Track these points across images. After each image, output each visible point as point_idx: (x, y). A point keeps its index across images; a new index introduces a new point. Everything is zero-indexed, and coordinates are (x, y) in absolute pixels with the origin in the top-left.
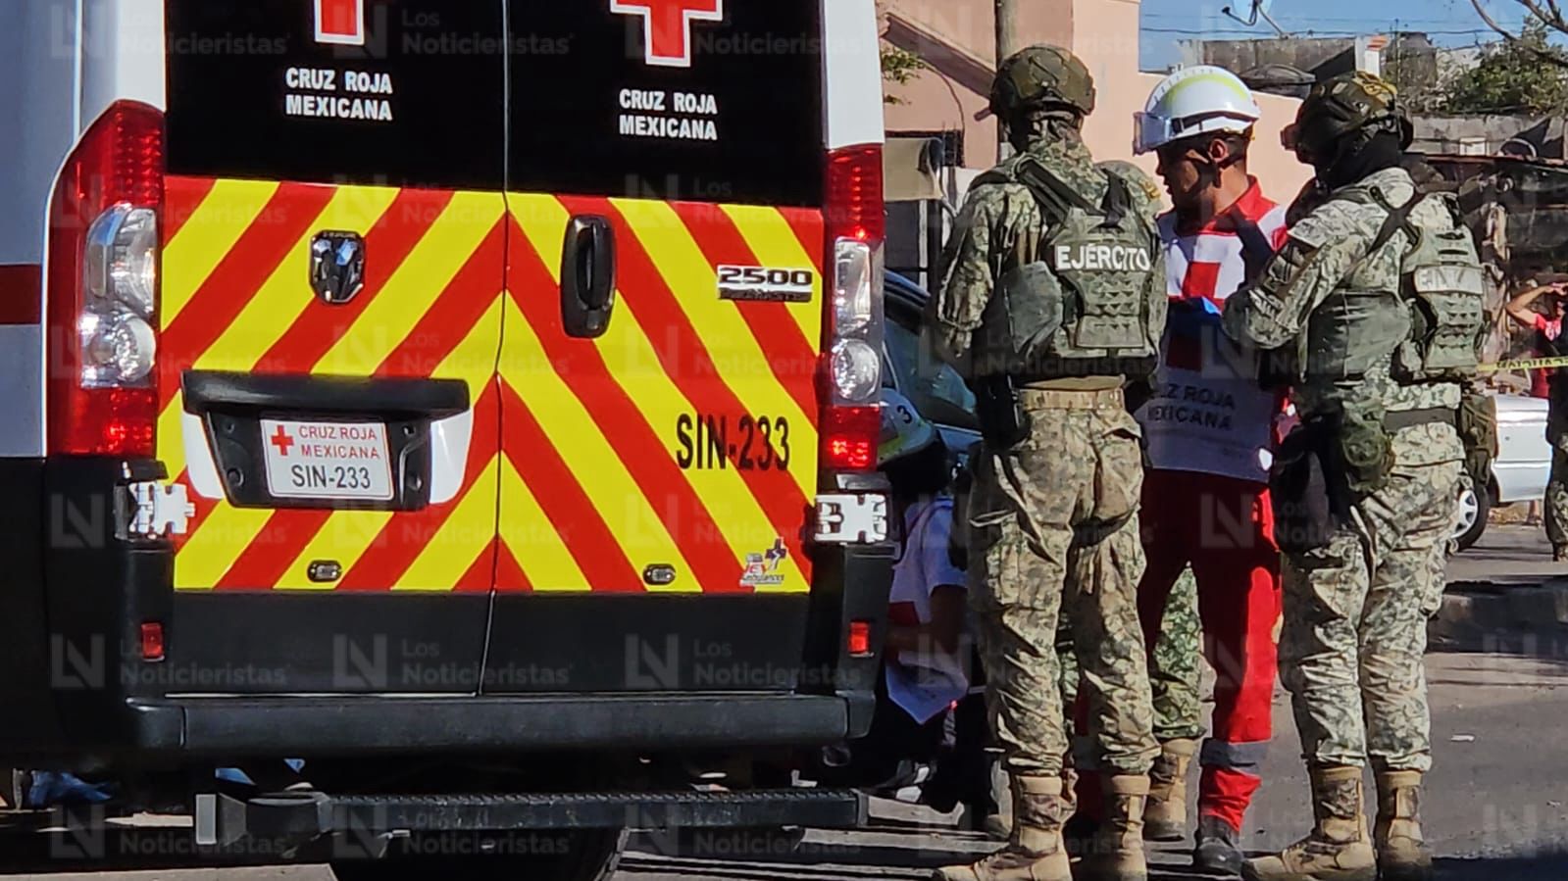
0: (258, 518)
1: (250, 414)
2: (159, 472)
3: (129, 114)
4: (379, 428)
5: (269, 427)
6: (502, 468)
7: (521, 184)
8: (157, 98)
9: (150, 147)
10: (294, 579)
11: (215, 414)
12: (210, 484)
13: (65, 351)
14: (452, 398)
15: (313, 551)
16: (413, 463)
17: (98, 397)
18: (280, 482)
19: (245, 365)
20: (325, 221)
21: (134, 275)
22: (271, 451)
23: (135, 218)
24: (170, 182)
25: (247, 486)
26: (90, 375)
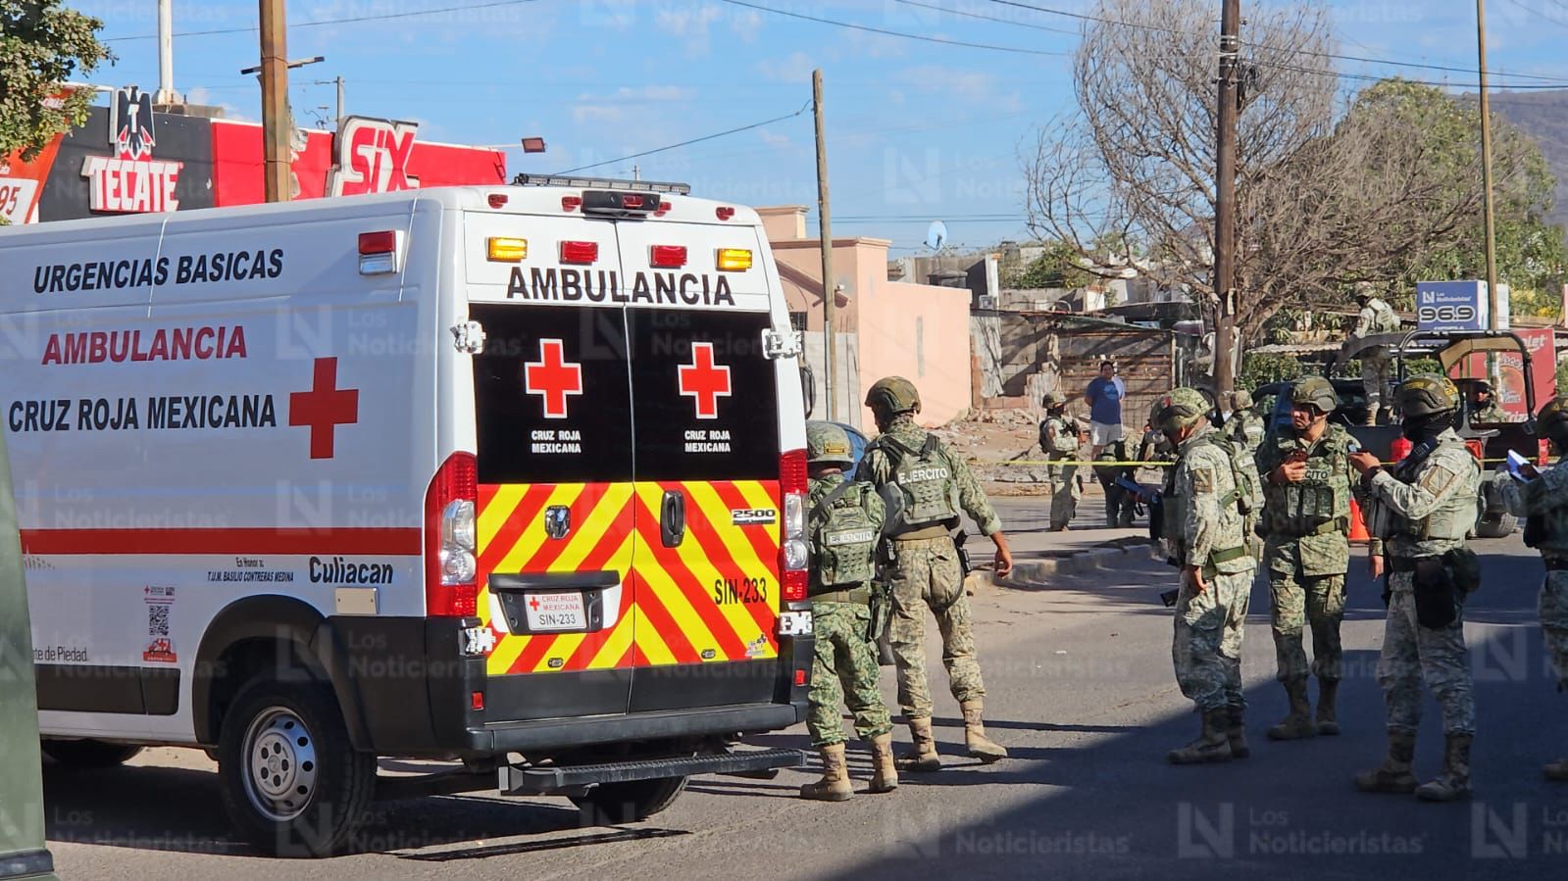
0: (526, 640)
1: (519, 593)
2: (479, 623)
3: (460, 458)
4: (579, 595)
5: (528, 598)
6: (636, 611)
7: (642, 477)
8: (474, 451)
9: (471, 473)
10: (542, 667)
11: (502, 592)
12: (502, 625)
13: (433, 568)
14: (612, 579)
15: (550, 654)
16: (595, 611)
17: (451, 589)
18: (534, 623)
19: (517, 570)
20: (552, 501)
21: (464, 531)
22: (529, 609)
23: (465, 506)
24: (480, 487)
25: (519, 626)
26: (445, 580)
